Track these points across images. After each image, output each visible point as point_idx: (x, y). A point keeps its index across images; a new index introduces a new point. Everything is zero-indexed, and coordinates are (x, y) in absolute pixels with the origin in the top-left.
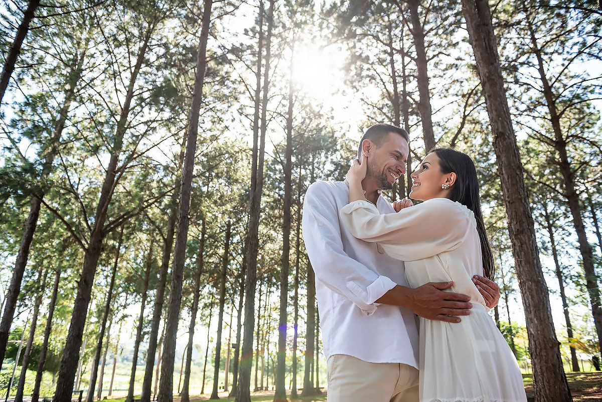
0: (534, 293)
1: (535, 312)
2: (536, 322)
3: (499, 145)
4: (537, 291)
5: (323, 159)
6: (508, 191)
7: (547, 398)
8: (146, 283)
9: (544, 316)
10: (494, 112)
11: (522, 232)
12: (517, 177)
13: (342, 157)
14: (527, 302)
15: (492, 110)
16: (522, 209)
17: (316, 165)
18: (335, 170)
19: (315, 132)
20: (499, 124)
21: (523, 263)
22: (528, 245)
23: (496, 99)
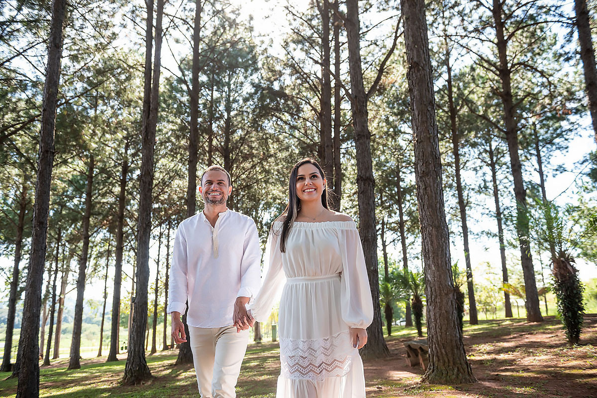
0: (434, 238)
1: (434, 258)
2: (434, 268)
3: (413, 77)
4: (437, 236)
5: (241, 79)
6: (417, 129)
7: (438, 345)
8: (21, 229)
9: (442, 261)
10: (410, 38)
11: (427, 175)
12: (428, 113)
13: (262, 78)
14: (427, 247)
15: (409, 36)
16: (430, 149)
17: (232, 86)
18: (256, 93)
19: (228, 45)
20: (415, 52)
21: (426, 207)
22: (432, 188)
23: (414, 23)
